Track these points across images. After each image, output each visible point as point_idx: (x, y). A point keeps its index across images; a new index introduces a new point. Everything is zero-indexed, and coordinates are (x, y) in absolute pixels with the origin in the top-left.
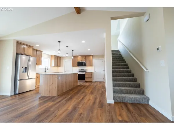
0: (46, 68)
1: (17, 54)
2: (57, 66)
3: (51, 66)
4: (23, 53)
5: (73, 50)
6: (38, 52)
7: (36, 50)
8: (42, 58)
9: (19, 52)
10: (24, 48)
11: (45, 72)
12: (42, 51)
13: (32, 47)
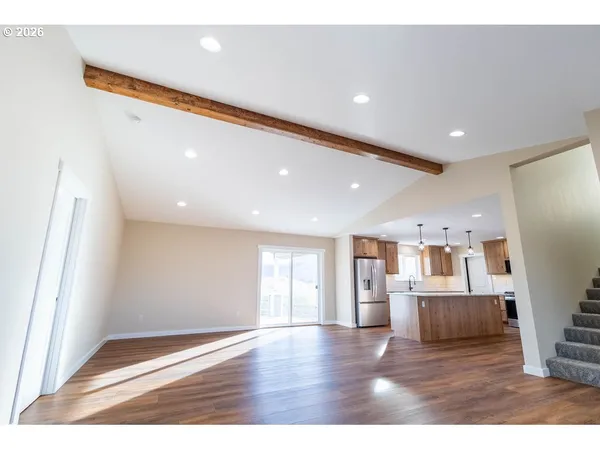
0: (412, 279)
1: (356, 258)
2: (442, 274)
3: (423, 274)
4: (363, 255)
5: (469, 232)
6: (388, 246)
7: (386, 243)
8: (400, 257)
9: (357, 254)
10: (364, 243)
11: (411, 288)
12: (397, 243)
13: (376, 239)
